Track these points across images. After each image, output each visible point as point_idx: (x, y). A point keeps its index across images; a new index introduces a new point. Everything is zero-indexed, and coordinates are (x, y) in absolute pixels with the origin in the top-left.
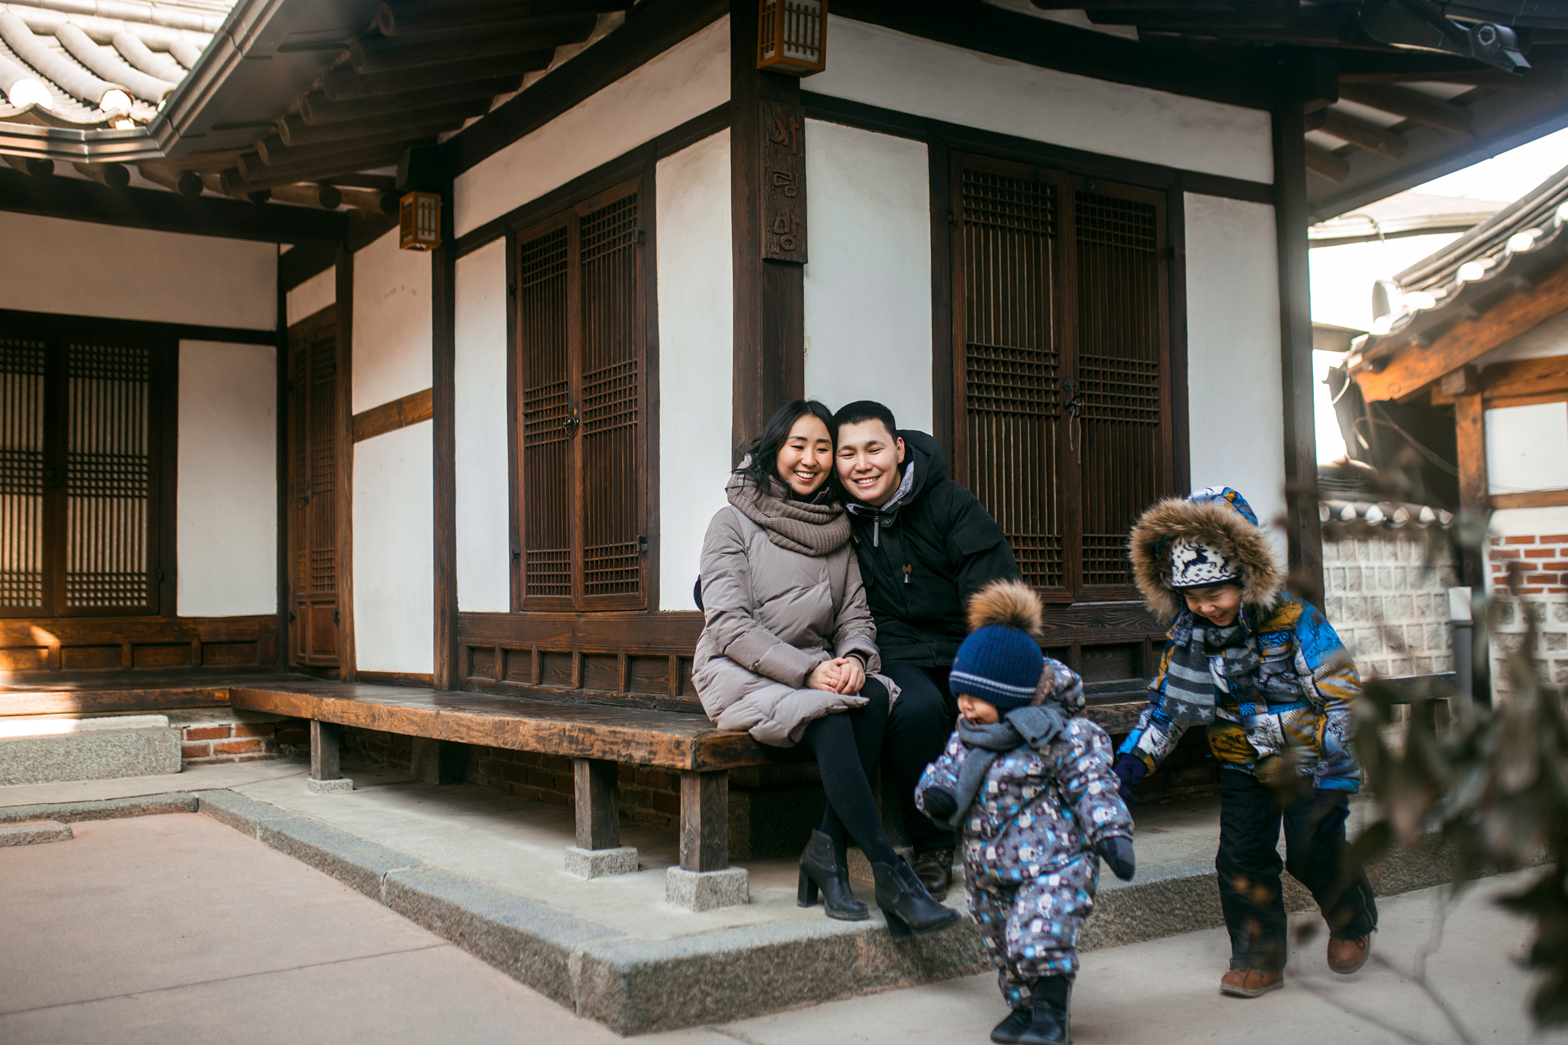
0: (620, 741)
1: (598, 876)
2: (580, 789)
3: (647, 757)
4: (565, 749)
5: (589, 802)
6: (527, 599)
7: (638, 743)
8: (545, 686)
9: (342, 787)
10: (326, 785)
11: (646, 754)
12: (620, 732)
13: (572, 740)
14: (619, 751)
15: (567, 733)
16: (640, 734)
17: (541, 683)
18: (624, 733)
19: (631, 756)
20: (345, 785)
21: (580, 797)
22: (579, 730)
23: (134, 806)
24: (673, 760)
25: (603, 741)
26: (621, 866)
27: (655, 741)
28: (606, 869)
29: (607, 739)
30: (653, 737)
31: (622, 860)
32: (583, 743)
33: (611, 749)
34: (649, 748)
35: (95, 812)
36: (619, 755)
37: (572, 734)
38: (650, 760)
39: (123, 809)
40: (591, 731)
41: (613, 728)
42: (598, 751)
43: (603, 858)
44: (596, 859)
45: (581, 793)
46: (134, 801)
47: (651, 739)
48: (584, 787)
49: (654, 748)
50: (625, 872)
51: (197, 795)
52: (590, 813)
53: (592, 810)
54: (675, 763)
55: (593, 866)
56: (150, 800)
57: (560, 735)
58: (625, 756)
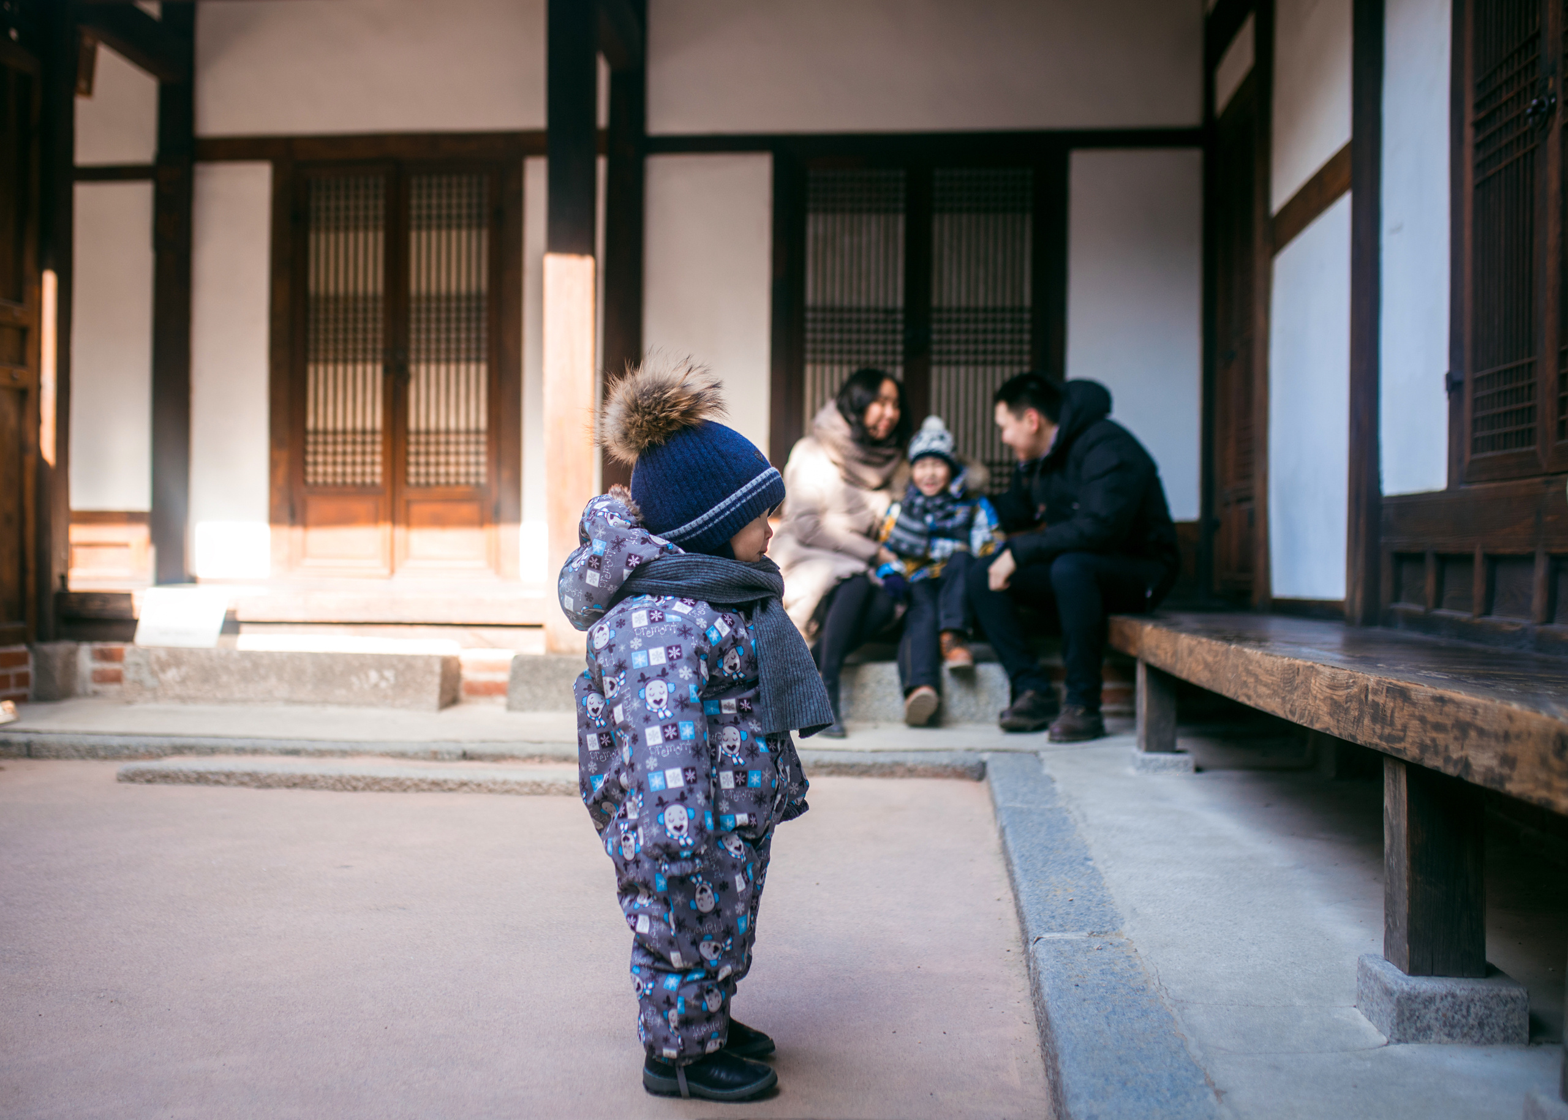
0: (1449, 722)
1: (1415, 1039)
2: (1391, 827)
3: (1497, 770)
4: (1367, 735)
5: (1405, 862)
6: (1472, 462)
7: (1481, 732)
8: (1494, 619)
9: (1176, 765)
10: (1151, 761)
11: (1494, 763)
12: (1451, 701)
13: (1379, 715)
14: (1446, 748)
15: (1370, 697)
16: (1486, 708)
17: (1488, 612)
18: (1458, 704)
19: (1466, 764)
20: (1181, 765)
21: (1391, 850)
22: (1388, 690)
23: (897, 764)
24: (1548, 786)
25: (1422, 720)
26: (1481, 1025)
27: (1514, 729)
28: (1436, 1025)
29: (1430, 717)
30: (1510, 717)
31: (1482, 1012)
32: (1392, 724)
33: (1433, 740)
34: (1500, 748)
35: (846, 766)
36: (1447, 759)
37: (1376, 699)
38: (1502, 779)
39: (882, 766)
40: (1402, 694)
41: (1440, 691)
42: (1413, 743)
43: (1431, 1000)
44: (1411, 998)
45: (1392, 837)
46: (898, 757)
47: (1506, 724)
48: (1398, 825)
49: (1511, 750)
50: (1491, 1041)
51: (985, 757)
52: (1406, 887)
53: (1412, 882)
54: (1552, 796)
55: (1401, 1013)
56: (920, 757)
57: (1360, 702)
58: (1456, 763)
